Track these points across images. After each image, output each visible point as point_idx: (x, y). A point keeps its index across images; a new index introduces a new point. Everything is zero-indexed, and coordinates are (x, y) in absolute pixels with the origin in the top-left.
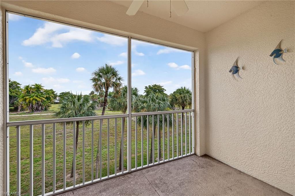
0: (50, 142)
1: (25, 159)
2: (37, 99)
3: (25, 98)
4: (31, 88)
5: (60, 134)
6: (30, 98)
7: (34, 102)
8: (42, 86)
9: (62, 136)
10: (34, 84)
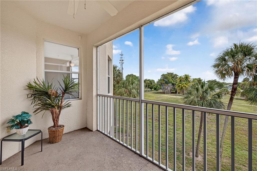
0: (188, 120)
1: (171, 126)
2: (186, 86)
3: (179, 85)
4: (182, 78)
5: (197, 116)
6: (182, 85)
7: (184, 88)
8: (190, 76)
9: (199, 119)
10: (184, 75)
